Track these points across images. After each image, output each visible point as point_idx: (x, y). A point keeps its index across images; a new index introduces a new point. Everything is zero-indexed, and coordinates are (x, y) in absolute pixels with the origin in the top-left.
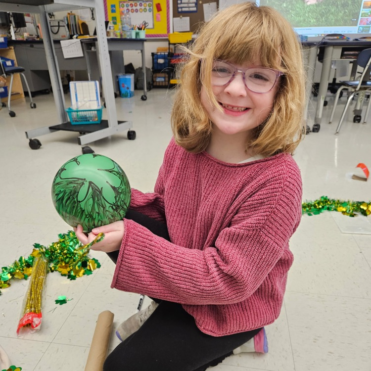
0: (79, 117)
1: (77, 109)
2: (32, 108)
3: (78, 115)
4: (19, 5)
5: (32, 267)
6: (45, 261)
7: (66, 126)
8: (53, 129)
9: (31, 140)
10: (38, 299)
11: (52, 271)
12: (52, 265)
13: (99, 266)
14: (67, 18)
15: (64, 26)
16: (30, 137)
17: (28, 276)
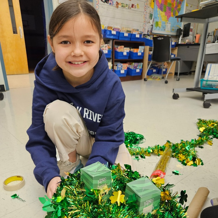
0: (207, 85)
1: (207, 79)
2: (177, 80)
3: (206, 83)
4: (195, 19)
5: (163, 151)
6: (171, 150)
7: (197, 89)
8: (189, 90)
9: (174, 94)
10: (164, 167)
11: (173, 157)
12: (174, 154)
13: (202, 164)
14: (214, 32)
15: (212, 35)
16: (174, 92)
17: (160, 155)
